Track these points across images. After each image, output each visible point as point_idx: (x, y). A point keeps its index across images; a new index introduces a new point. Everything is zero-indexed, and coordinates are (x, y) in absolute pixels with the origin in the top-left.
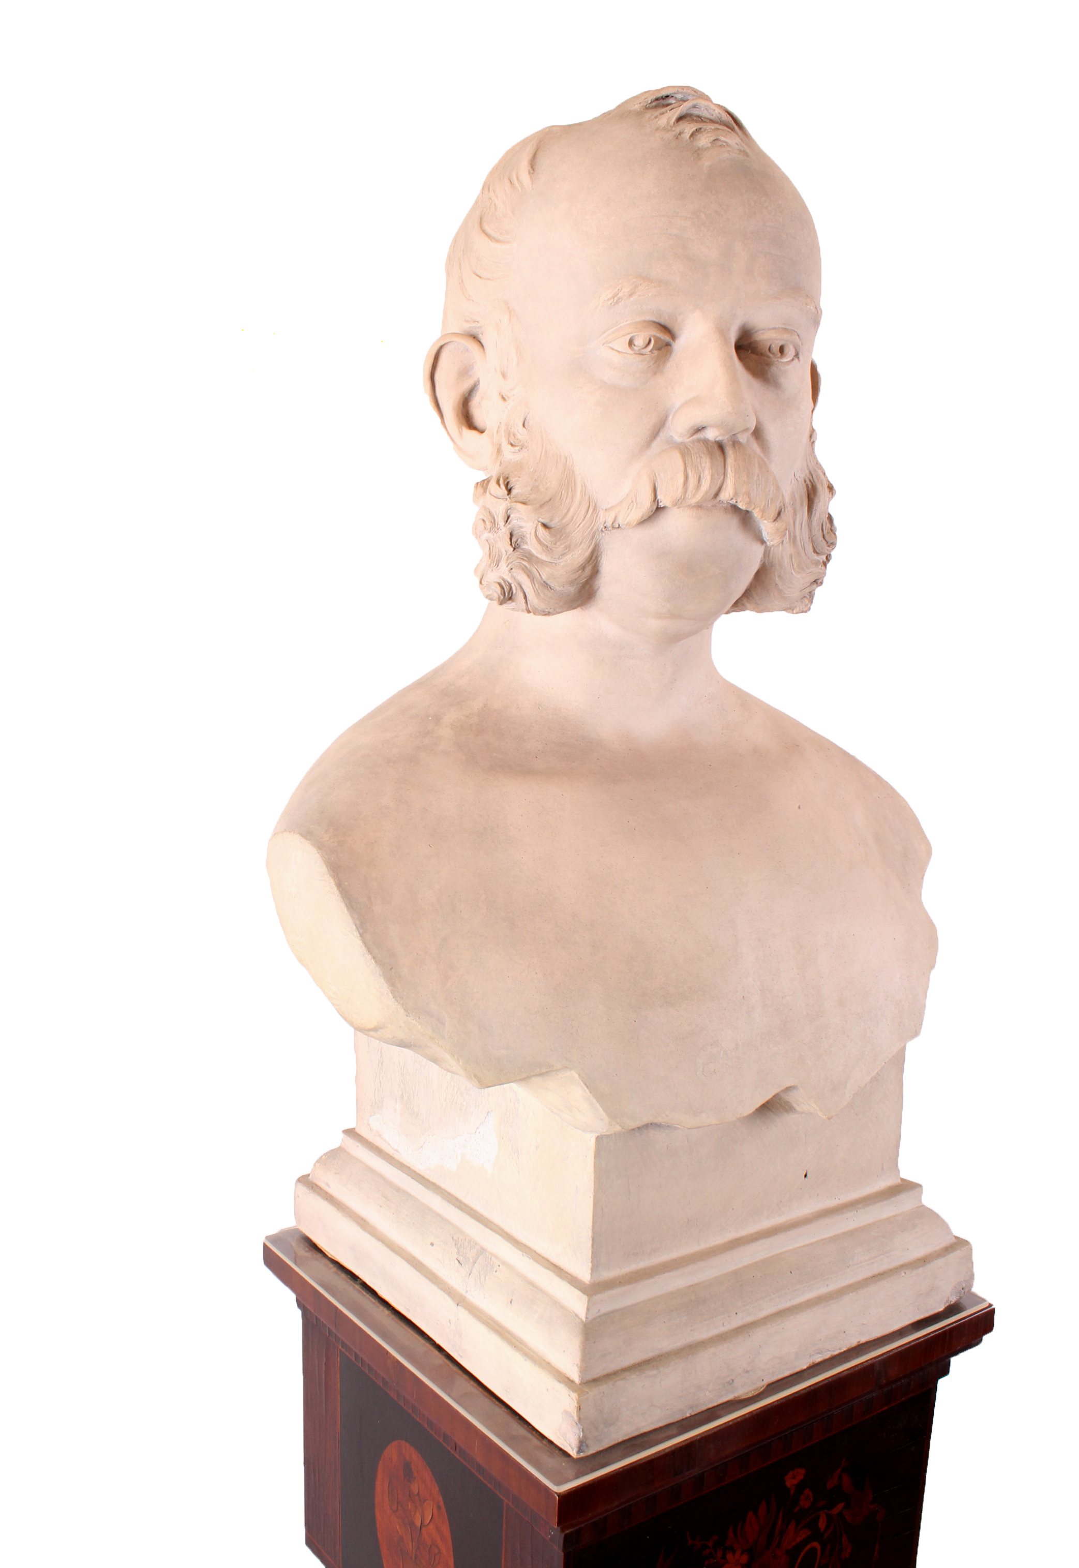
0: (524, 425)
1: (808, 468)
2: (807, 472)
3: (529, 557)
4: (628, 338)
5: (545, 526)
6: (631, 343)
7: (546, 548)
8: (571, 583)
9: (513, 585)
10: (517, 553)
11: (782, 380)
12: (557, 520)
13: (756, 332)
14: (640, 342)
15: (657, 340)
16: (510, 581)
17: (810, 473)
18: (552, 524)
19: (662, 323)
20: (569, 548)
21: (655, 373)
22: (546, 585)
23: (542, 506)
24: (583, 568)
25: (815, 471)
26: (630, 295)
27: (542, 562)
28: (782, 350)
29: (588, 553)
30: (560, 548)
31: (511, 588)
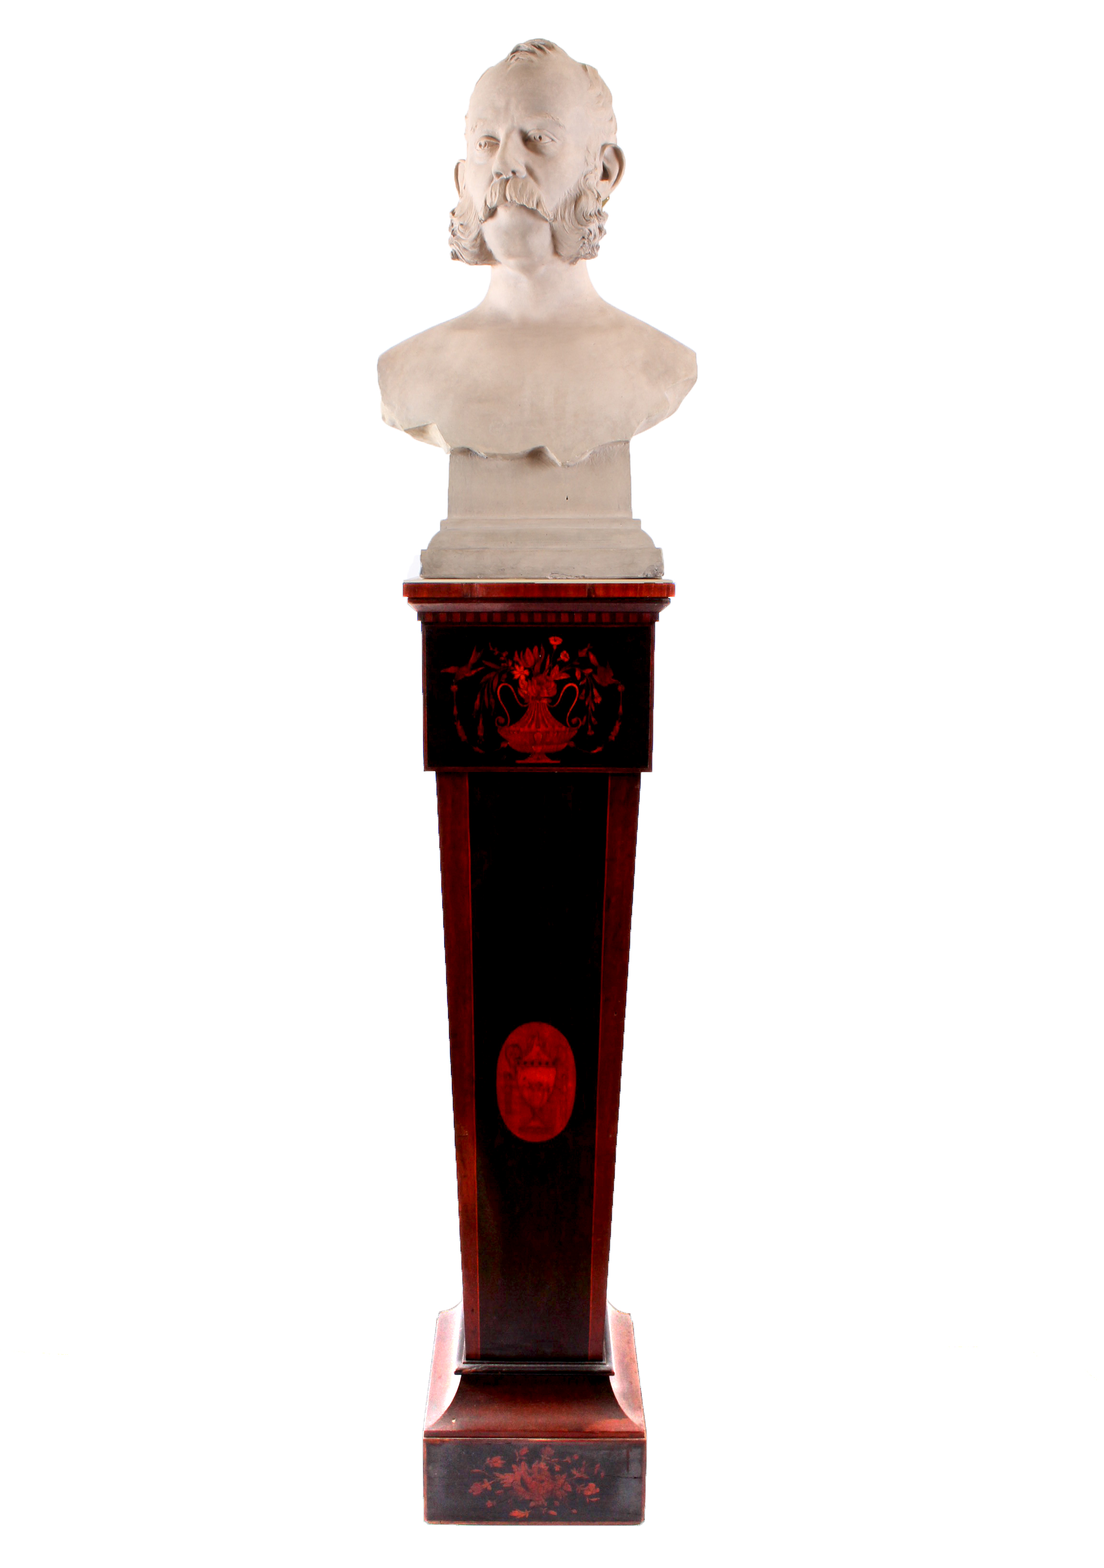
0: (464, 188)
1: (579, 189)
2: (578, 191)
3: (459, 239)
4: (478, 144)
5: (462, 225)
6: (480, 145)
7: (462, 233)
8: (473, 246)
9: (456, 251)
10: (455, 238)
11: (543, 151)
12: (466, 222)
13: (528, 132)
14: (483, 144)
15: (489, 143)
16: (455, 250)
17: (581, 191)
18: (465, 224)
19: (490, 135)
20: (470, 233)
21: (491, 156)
22: (465, 249)
23: (460, 217)
24: (476, 239)
25: (584, 190)
26: (476, 126)
27: (463, 240)
28: (540, 138)
29: (477, 234)
30: (467, 233)
31: (455, 253)
